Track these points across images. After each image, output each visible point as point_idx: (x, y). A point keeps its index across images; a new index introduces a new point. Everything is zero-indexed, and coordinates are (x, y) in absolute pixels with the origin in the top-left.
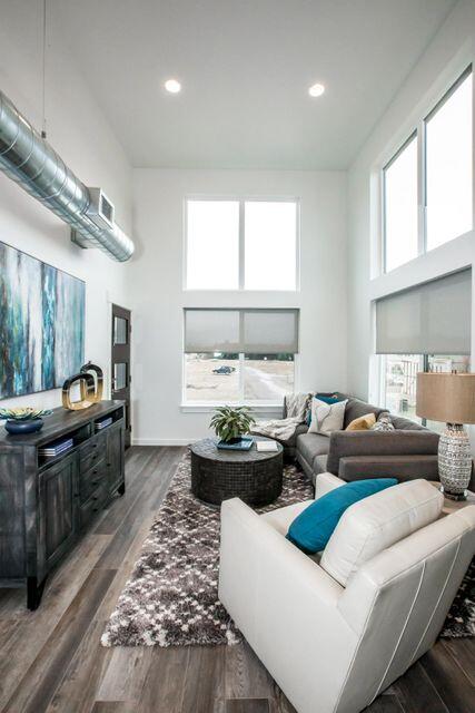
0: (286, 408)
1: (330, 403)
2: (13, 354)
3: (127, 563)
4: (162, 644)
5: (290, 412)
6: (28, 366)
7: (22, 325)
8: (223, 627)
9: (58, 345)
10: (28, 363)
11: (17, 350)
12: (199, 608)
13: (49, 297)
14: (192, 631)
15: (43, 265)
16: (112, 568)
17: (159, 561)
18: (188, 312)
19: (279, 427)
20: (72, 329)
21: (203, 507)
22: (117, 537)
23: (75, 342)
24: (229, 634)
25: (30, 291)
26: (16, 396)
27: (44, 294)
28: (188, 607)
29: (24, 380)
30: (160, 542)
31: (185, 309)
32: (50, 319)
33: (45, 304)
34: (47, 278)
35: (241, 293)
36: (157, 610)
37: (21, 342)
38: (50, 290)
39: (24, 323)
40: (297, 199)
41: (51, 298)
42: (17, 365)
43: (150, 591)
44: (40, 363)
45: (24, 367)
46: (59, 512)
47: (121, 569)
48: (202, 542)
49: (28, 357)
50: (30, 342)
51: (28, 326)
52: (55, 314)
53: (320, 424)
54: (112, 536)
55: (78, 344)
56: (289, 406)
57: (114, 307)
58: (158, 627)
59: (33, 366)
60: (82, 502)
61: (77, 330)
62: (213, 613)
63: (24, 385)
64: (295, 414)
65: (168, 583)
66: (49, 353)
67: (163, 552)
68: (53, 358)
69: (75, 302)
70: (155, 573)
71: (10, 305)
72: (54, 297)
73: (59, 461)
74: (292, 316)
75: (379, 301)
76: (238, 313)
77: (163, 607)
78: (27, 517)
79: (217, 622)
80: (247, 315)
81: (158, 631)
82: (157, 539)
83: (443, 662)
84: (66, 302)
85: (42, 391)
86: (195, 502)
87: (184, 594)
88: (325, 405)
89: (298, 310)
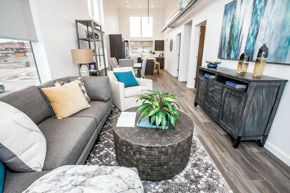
2: (233, 43)
6: (238, 48)
9: (260, 34)
10: (238, 46)
13: (258, 6)
26: (231, 59)
27: (254, 7)
29: (235, 53)
33: (254, 13)
37: (237, 37)
39: (240, 29)
41: (261, 6)
42: (233, 47)
44: (245, 46)
45: (236, 48)
49: (238, 44)
50: (241, 37)
52: (262, 15)
59: (240, 48)
66: (252, 40)
71: (235, 23)
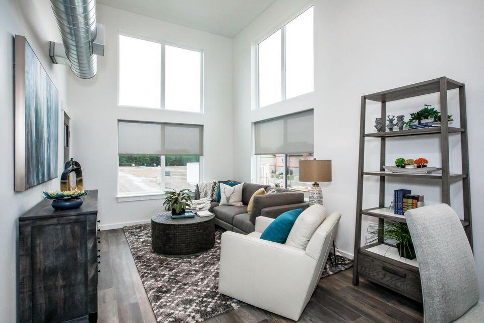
0: (199, 192)
1: (232, 185)
2: (39, 149)
4: (200, 320)
5: (202, 195)
8: (228, 303)
9: (51, 144)
10: (43, 157)
11: (40, 145)
12: (209, 300)
14: (213, 310)
17: (165, 289)
18: (121, 123)
20: (55, 131)
21: (169, 259)
24: (233, 305)
27: (47, 100)
28: (202, 302)
29: (42, 170)
30: (157, 281)
31: (119, 121)
32: (49, 121)
33: (48, 109)
34: (48, 87)
35: (162, 111)
36: (185, 309)
37: (41, 139)
38: (49, 97)
40: (202, 51)
42: (40, 158)
43: (173, 303)
44: (46, 157)
45: (42, 160)
48: (185, 274)
49: (43, 153)
50: (44, 140)
51: (43, 126)
52: (51, 118)
53: (228, 199)
56: (201, 190)
57: (65, 114)
58: (193, 314)
62: (219, 300)
63: (42, 175)
64: (206, 195)
65: (180, 296)
66: (49, 150)
67: (163, 285)
68: (50, 154)
69: (56, 108)
70: (168, 295)
71: (38, 108)
72: (50, 104)
74: (197, 130)
75: (256, 123)
76: (160, 126)
77: (188, 306)
78: (89, 268)
79: (224, 302)
80: (167, 128)
81: (194, 316)
82: (153, 281)
83: (323, 285)
84: (53, 108)
86: (161, 257)
87: (195, 298)
88: (229, 187)
89: (202, 126)
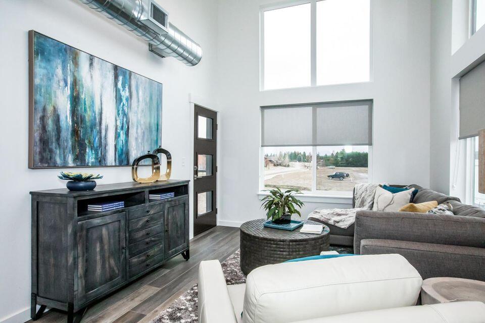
0: (354, 199)
2: (85, 134)
3: (157, 311)
5: (357, 202)
6: (101, 145)
7: (94, 112)
9: (132, 132)
10: (100, 142)
11: (89, 130)
13: (122, 93)
15: (116, 68)
16: (143, 313)
17: (179, 315)
18: (266, 111)
19: (339, 215)
20: (148, 121)
22: (162, 290)
23: (151, 131)
25: (102, 86)
26: (88, 166)
27: (117, 90)
29: (97, 154)
30: (190, 300)
31: (263, 108)
32: (123, 110)
33: (119, 99)
34: (121, 78)
35: (314, 88)
37: (94, 125)
38: (124, 87)
39: (97, 111)
41: (125, 94)
42: (90, 142)
44: (113, 144)
45: (96, 145)
46: (103, 257)
47: (148, 315)
49: (100, 138)
50: (103, 127)
51: (101, 114)
52: (130, 107)
54: (159, 289)
55: (154, 133)
56: (357, 197)
57: (196, 107)
59: (106, 145)
60: (132, 255)
61: (154, 122)
63: (96, 158)
64: (362, 204)
66: (122, 137)
67: (186, 309)
68: (127, 141)
69: (151, 98)
71: (83, 96)
72: (127, 94)
73: (103, 216)
74: (366, 107)
76: (310, 108)
78: (68, 254)
80: (320, 110)
82: (189, 298)
84: (141, 99)
85: (115, 166)
89: (371, 101)
